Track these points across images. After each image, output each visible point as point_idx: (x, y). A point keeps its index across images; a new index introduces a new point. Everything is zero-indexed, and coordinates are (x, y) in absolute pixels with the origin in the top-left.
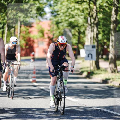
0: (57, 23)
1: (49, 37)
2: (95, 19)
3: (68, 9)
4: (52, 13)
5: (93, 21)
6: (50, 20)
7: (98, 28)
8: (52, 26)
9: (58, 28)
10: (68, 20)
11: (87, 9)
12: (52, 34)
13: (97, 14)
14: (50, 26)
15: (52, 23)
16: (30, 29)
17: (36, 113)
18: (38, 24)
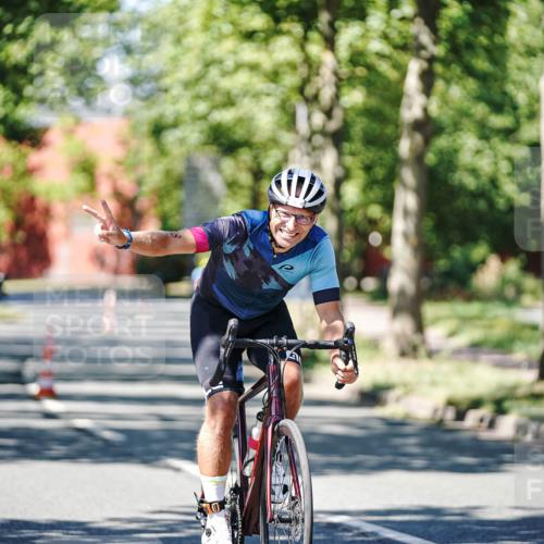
0: (158, 130)
1: (117, 194)
2: (329, 114)
3: (207, 65)
4: (134, 81)
5: (318, 119)
6: (127, 114)
7: (340, 153)
8: (134, 143)
9: (162, 151)
10: (204, 117)
11: (293, 67)
12: (132, 176)
13: (338, 87)
14: (124, 143)
15: (134, 129)
16: (34, 157)
17: (52, 537)
18: (70, 132)
